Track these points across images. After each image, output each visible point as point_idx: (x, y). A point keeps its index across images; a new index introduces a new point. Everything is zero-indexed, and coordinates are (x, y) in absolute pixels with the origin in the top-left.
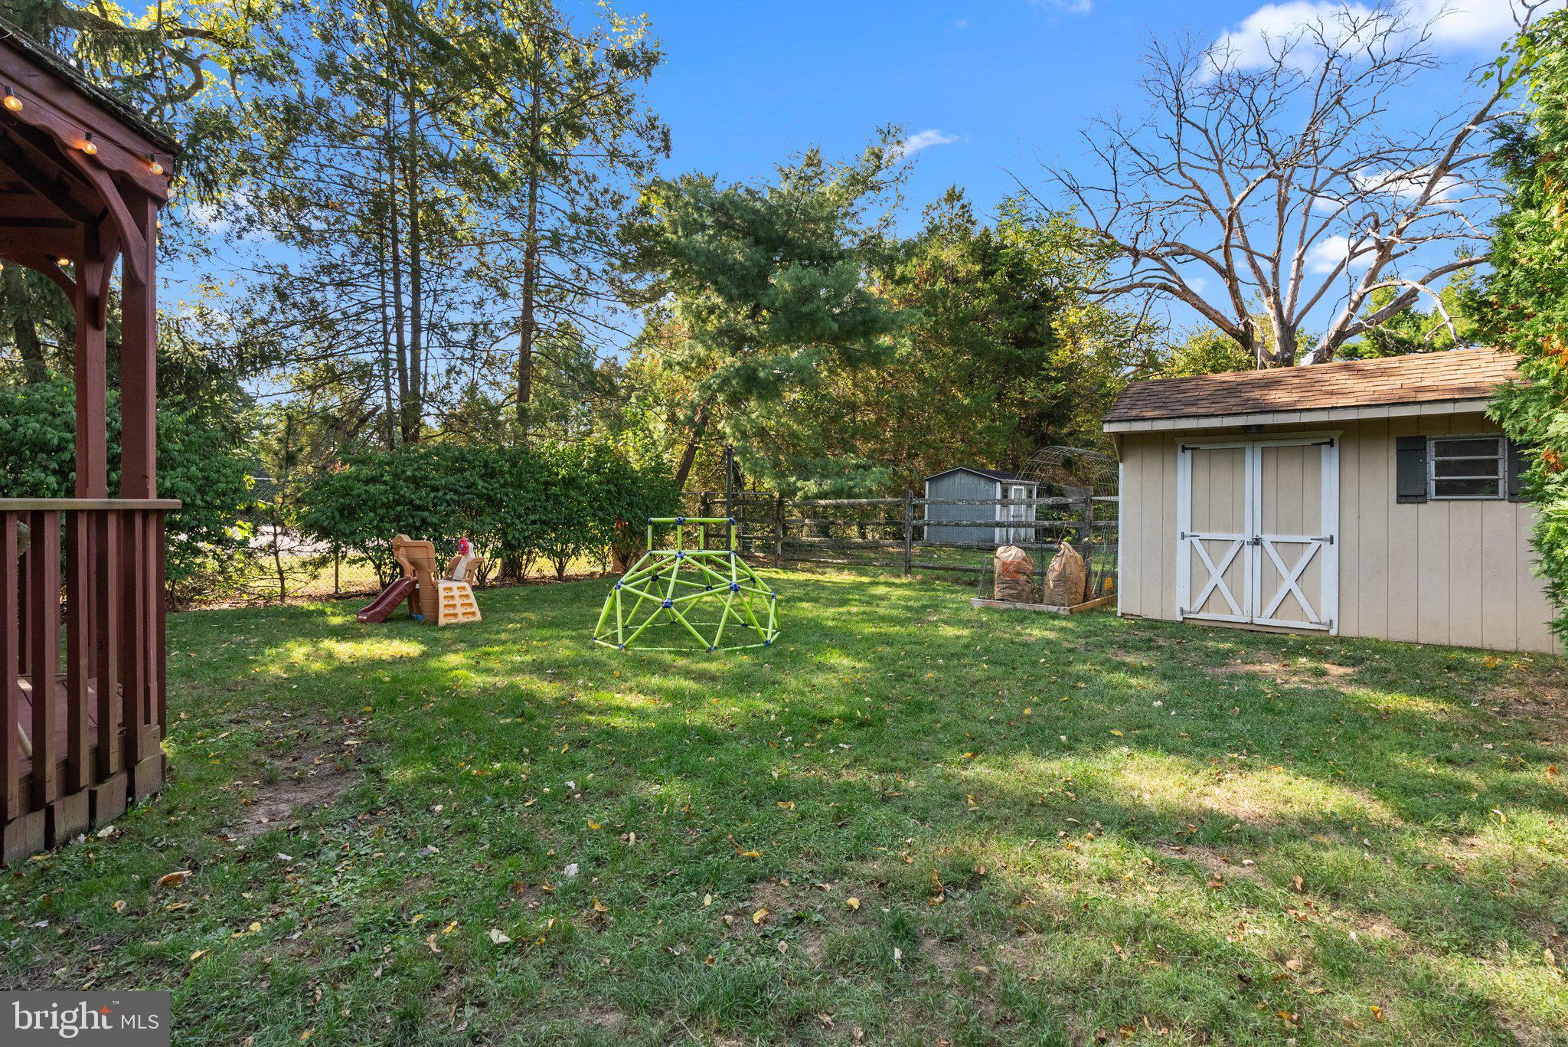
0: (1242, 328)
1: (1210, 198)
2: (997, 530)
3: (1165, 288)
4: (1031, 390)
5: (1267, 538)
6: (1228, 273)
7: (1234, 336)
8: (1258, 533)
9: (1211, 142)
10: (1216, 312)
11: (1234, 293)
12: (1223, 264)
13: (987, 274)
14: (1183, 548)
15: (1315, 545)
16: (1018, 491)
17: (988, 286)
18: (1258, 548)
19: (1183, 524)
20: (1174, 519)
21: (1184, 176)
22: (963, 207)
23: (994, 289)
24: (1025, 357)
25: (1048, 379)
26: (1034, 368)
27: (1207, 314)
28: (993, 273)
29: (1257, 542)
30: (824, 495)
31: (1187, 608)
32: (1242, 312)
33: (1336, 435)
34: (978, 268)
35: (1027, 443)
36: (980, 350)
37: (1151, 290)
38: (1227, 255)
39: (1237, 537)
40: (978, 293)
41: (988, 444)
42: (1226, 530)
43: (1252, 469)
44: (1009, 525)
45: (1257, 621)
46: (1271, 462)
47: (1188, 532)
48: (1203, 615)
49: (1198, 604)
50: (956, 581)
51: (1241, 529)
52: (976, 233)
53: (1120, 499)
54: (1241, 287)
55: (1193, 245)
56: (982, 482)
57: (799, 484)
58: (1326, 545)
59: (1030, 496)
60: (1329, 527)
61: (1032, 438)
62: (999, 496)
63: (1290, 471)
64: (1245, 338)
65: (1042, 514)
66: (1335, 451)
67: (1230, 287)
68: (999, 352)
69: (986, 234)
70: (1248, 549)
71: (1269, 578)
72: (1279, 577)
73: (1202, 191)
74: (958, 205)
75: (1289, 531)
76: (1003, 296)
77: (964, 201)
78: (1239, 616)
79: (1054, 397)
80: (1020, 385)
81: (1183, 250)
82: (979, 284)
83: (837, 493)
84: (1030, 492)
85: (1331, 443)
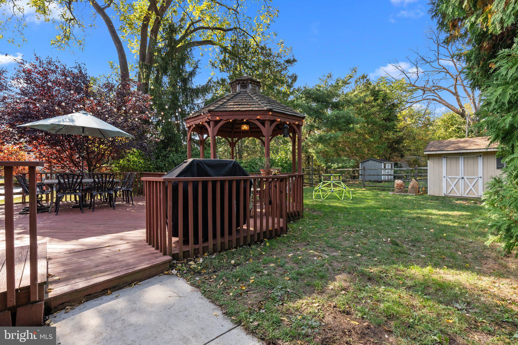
0: (461, 111)
1: (449, 71)
2: (383, 176)
3: (434, 100)
4: (391, 135)
5: (465, 177)
6: (456, 94)
7: (459, 114)
8: (463, 176)
9: (449, 52)
10: (452, 106)
11: (458, 100)
12: (454, 91)
13: (375, 100)
14: (444, 180)
15: (477, 179)
16: (388, 166)
17: (376, 104)
18: (463, 180)
19: (444, 174)
20: (442, 174)
21: (440, 65)
22: (367, 80)
23: (378, 105)
24: (389, 125)
25: (396, 132)
26: (392, 128)
27: (449, 107)
28: (377, 100)
29: (463, 178)
30: (339, 168)
31: (445, 193)
32: (461, 107)
33: (482, 154)
34: (373, 98)
35: (389, 151)
36: (374, 123)
37: (429, 101)
38: (455, 88)
39: (458, 177)
40: (373, 107)
41: (378, 151)
42: (455, 175)
43: (461, 161)
44: (387, 175)
45: (463, 196)
46: (466, 160)
47: (445, 176)
48: (449, 195)
49: (448, 192)
50: (379, 189)
51: (459, 175)
52: (371, 87)
53: (428, 168)
54: (461, 98)
55: (443, 86)
56: (378, 163)
57: (332, 165)
58: (480, 179)
59: (392, 167)
60: (480, 174)
61: (390, 149)
62: (383, 167)
63: (471, 162)
64: (463, 115)
65: (395, 172)
66: (482, 157)
67: (457, 98)
68: (380, 124)
69: (374, 87)
70: (460, 180)
71: (466, 186)
72: (468, 186)
73: (446, 70)
74: (365, 79)
75: (471, 175)
76: (381, 106)
77: (368, 78)
78: (459, 195)
79: (398, 137)
80: (387, 133)
81: (440, 88)
82: (373, 103)
83: (343, 167)
84: (392, 165)
85: (481, 156)
